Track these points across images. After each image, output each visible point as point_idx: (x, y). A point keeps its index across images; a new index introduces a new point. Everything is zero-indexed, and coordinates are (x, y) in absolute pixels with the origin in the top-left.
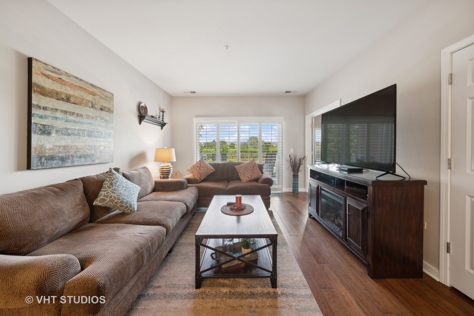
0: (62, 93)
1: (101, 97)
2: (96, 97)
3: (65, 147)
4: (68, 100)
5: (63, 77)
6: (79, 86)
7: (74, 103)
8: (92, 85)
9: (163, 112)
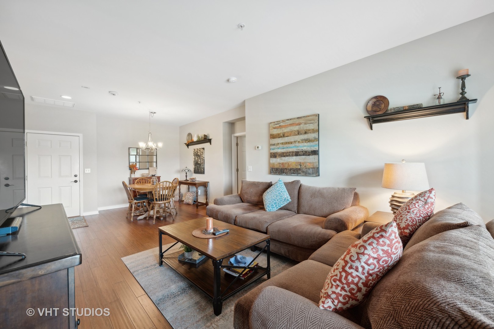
0: (280, 133)
1: (305, 124)
2: (302, 125)
3: (283, 164)
4: (284, 136)
5: (282, 124)
6: (289, 124)
7: (287, 136)
8: (298, 118)
9: (463, 78)
